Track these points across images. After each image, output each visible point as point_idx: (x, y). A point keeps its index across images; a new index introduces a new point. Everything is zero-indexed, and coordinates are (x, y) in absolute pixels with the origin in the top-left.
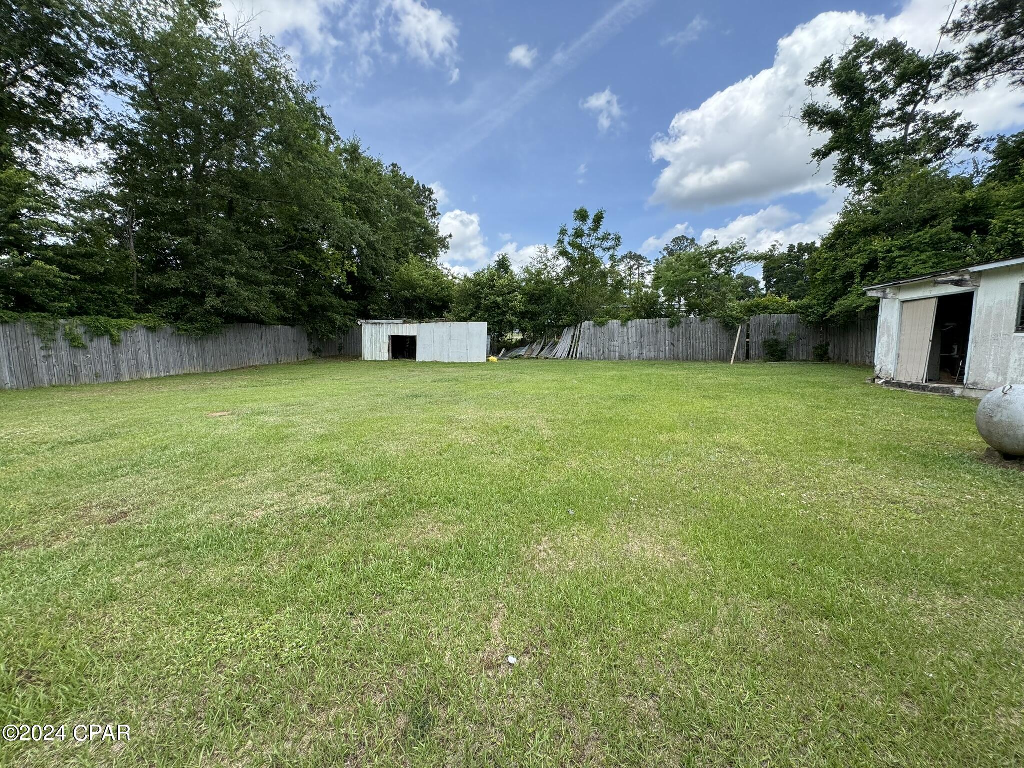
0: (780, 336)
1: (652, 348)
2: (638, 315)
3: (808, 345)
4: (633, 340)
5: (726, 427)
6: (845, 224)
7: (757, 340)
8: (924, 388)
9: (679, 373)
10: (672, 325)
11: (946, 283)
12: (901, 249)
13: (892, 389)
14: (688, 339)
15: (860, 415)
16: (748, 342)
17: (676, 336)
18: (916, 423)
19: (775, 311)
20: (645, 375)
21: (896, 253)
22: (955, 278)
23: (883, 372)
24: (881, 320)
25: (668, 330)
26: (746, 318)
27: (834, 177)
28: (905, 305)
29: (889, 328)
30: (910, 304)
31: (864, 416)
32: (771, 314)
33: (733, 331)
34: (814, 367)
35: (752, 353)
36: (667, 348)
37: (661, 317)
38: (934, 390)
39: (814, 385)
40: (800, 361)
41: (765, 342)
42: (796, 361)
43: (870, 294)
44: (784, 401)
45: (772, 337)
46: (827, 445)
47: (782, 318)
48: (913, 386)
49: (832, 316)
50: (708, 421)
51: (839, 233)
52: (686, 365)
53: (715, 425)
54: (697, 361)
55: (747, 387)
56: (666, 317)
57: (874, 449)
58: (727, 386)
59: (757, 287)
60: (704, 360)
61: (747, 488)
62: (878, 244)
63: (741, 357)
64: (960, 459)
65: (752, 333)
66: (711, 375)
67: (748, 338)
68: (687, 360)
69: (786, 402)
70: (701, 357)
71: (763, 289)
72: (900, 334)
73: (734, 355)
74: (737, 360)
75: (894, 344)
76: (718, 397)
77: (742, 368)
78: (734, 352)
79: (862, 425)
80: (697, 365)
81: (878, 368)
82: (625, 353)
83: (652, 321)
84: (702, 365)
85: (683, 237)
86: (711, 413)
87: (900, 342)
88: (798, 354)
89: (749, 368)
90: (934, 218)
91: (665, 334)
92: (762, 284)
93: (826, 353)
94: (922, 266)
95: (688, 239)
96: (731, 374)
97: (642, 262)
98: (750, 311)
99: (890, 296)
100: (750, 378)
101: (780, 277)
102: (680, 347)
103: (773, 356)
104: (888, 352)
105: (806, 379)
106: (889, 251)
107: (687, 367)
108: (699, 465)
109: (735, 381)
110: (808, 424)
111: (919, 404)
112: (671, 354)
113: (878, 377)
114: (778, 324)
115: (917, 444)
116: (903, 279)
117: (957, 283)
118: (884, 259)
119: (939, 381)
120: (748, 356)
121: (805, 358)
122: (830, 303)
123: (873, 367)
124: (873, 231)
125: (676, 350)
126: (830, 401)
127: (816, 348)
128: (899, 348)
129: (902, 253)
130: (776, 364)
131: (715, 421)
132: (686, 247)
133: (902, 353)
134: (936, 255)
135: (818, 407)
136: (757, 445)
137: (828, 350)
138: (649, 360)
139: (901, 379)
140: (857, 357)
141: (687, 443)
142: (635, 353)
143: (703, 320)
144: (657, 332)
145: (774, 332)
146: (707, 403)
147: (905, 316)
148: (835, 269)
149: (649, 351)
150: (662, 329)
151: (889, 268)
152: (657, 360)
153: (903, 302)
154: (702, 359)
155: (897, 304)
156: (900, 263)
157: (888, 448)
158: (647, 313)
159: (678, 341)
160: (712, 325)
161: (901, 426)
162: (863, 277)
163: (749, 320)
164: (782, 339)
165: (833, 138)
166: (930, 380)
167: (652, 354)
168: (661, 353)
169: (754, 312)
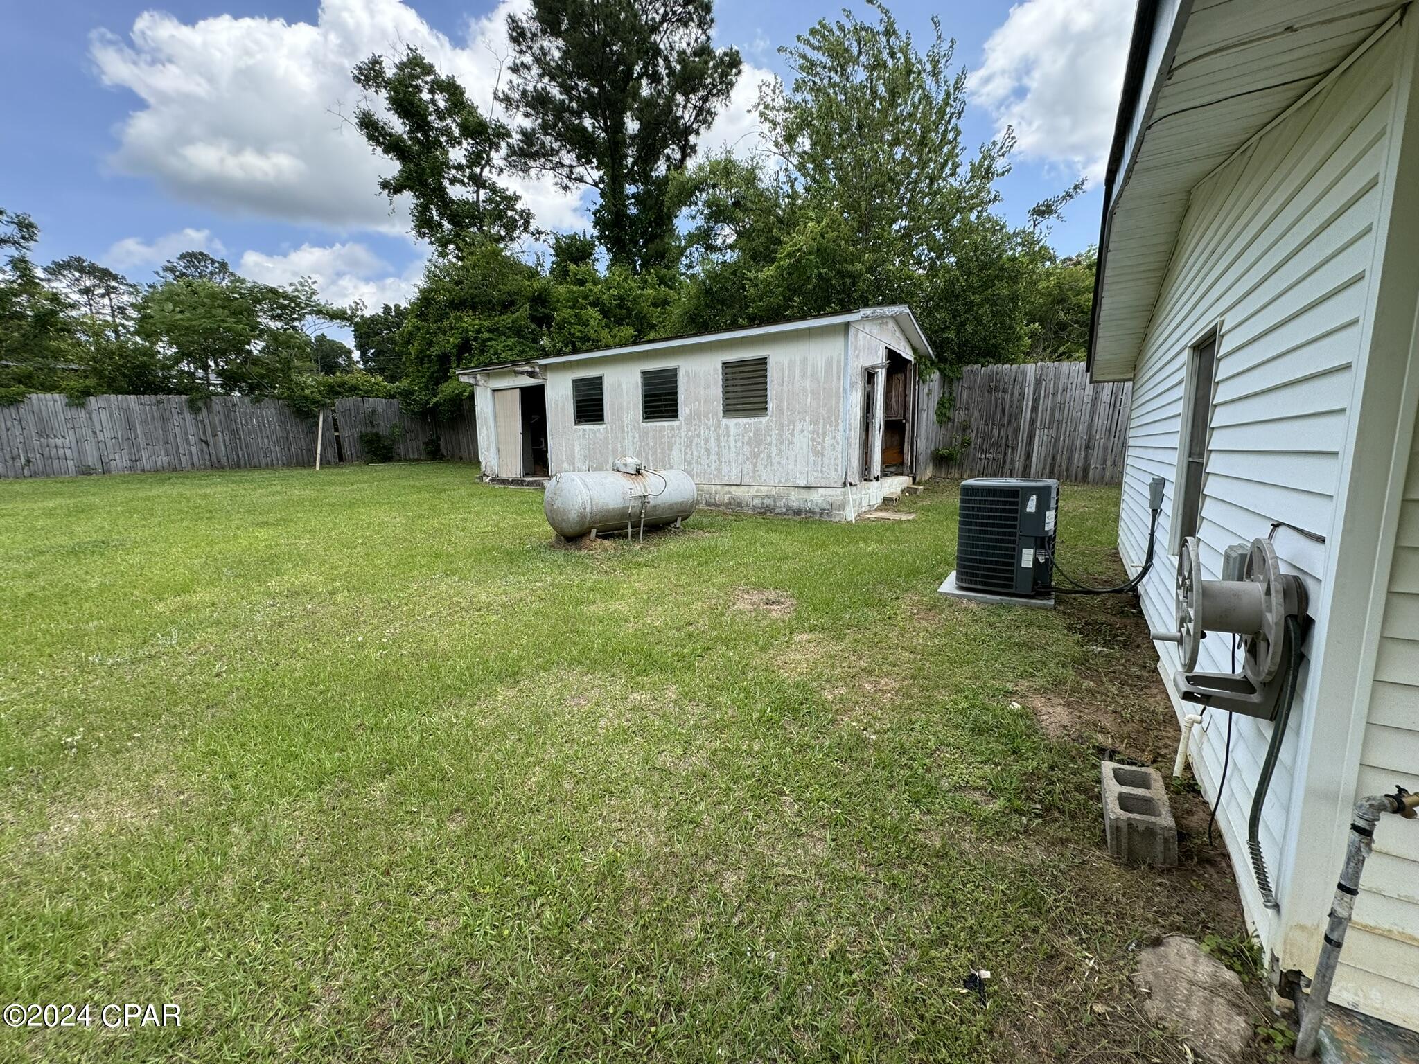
0: (381, 429)
1: (160, 449)
2: (109, 386)
3: (416, 439)
4: (108, 434)
5: (290, 565)
6: (430, 290)
7: (349, 434)
8: (522, 483)
9: (219, 490)
10: (193, 407)
11: (522, 373)
12: (490, 331)
13: (497, 486)
14: (234, 432)
15: (462, 519)
16: (337, 437)
17: (208, 427)
18: (511, 520)
19: (368, 394)
20: (139, 499)
21: (486, 335)
22: (528, 368)
23: (488, 469)
24: (478, 409)
25: (187, 415)
26: (328, 401)
27: (412, 224)
28: (496, 393)
29: (486, 419)
30: (500, 393)
31: (464, 520)
32: (363, 397)
33: (312, 420)
34: (426, 467)
35: (347, 452)
36: (194, 449)
37: (169, 391)
38: (530, 484)
39: (419, 490)
40: (411, 460)
41: (362, 437)
42: (406, 460)
43: (462, 379)
44: (379, 514)
45: (369, 429)
46: (424, 561)
47: (380, 404)
48: (514, 482)
49: (435, 404)
50: (261, 560)
51: (426, 298)
52: (236, 476)
53: (272, 563)
54: (257, 467)
55: (332, 500)
56: (180, 393)
57: (470, 556)
58: (301, 502)
59: (349, 358)
60: (271, 466)
61: (310, 646)
62: (469, 321)
63: (331, 458)
64: (537, 550)
65: (341, 425)
66: (279, 488)
67: (337, 430)
68: (239, 466)
69: (382, 516)
70: (263, 461)
71: (358, 362)
72: (496, 427)
73: (318, 457)
74: (325, 463)
75: (493, 437)
76: (285, 521)
77: (333, 474)
78: (319, 452)
79: (463, 530)
80: (256, 475)
81: (483, 465)
82: (92, 459)
83: (145, 398)
84: (266, 474)
85: (201, 254)
86: (269, 547)
87: (497, 435)
88: (407, 452)
89: (343, 474)
90: (512, 303)
91: (184, 424)
92: (356, 355)
93: (438, 449)
94: (510, 353)
95: (213, 262)
96: (312, 484)
97: (113, 284)
98: (334, 391)
99: (481, 383)
100: (339, 488)
101: (380, 347)
102: (221, 445)
103: (377, 455)
104: (489, 445)
105: (412, 483)
106: (479, 331)
107: (238, 478)
108: (233, 635)
109: (316, 494)
110: (405, 540)
111: (516, 500)
112: (203, 457)
113: (485, 475)
114: (374, 412)
115: (508, 544)
116: (496, 364)
117: (532, 374)
118: (476, 339)
119: (534, 475)
120: (341, 458)
121: (416, 457)
122: (433, 389)
123: (479, 463)
124: (458, 305)
125: (213, 451)
126: (432, 507)
127: (426, 444)
128: (498, 442)
129: (491, 335)
130: (381, 467)
131: (273, 559)
132: (212, 273)
133: (501, 447)
134: (520, 343)
135: (421, 517)
136: (334, 581)
137: (439, 445)
138: (157, 471)
139: (504, 475)
140: (469, 453)
141: (213, 605)
142: (119, 460)
143: (256, 401)
144: (164, 420)
145: (371, 423)
146: (263, 533)
147: (497, 407)
148: (430, 344)
149: (153, 454)
150: (176, 416)
151: (482, 352)
152: (174, 470)
153: (494, 391)
154: (267, 465)
155: (489, 392)
156: (491, 346)
157: (484, 551)
158: (131, 383)
159: (215, 436)
160: (273, 410)
161: (497, 526)
162: (459, 359)
163: (334, 405)
164: (383, 430)
165: (402, 171)
166: (526, 474)
167: (162, 460)
168: (183, 459)
169: (338, 393)
